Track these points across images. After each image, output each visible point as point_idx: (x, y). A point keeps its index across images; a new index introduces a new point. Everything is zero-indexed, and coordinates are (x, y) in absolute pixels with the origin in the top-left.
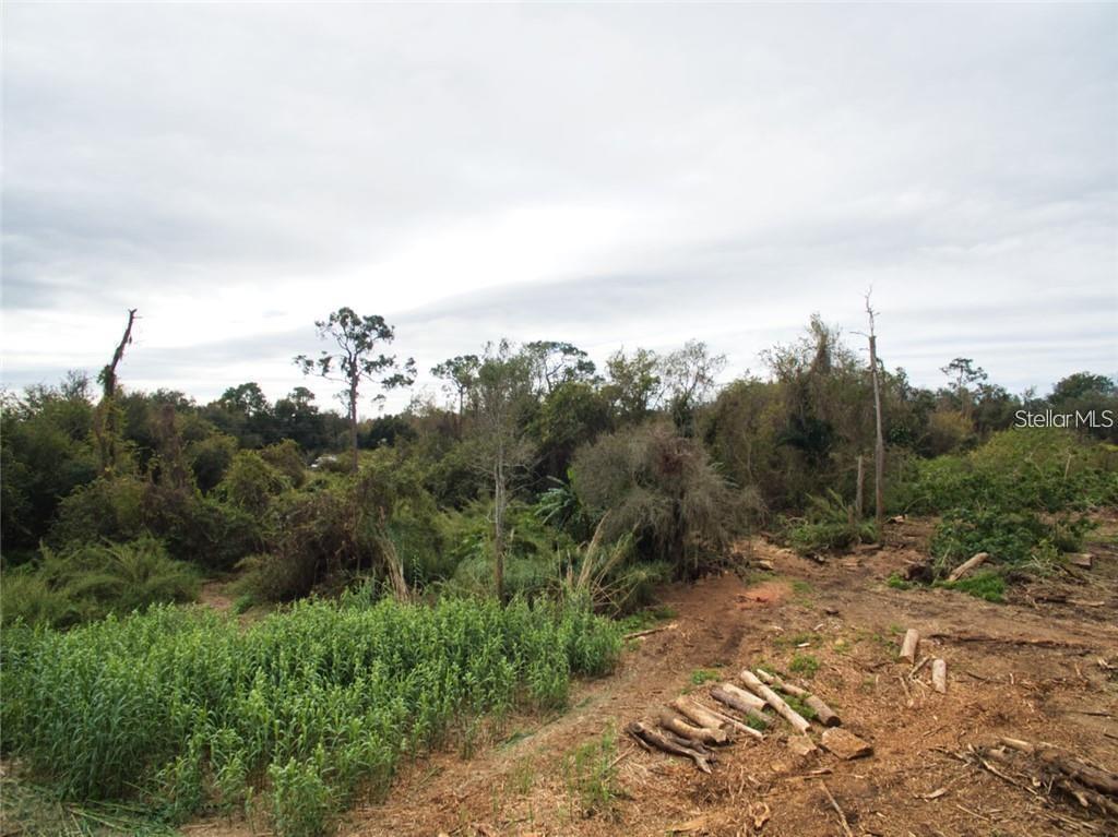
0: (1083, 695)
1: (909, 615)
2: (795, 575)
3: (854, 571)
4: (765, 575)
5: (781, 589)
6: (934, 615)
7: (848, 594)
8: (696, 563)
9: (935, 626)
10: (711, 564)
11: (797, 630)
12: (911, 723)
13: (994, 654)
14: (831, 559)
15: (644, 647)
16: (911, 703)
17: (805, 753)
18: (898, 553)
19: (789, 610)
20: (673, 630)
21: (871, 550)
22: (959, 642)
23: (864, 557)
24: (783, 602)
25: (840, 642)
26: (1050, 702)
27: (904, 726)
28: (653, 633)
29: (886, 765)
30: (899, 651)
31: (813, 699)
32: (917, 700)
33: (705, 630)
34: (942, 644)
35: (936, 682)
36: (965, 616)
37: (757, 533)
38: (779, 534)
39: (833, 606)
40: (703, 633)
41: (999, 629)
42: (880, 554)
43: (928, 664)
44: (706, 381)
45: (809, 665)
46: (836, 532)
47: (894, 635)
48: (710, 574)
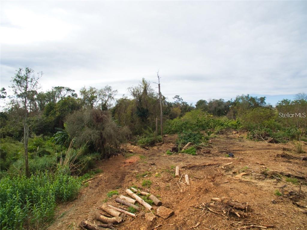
0: (222, 178)
1: (174, 162)
2: (140, 153)
3: (156, 151)
4: (131, 154)
5: (137, 158)
6: (180, 161)
7: (156, 158)
8: (109, 152)
9: (182, 164)
10: (114, 153)
11: (143, 171)
12: (183, 198)
13: (199, 170)
14: (150, 148)
15: (90, 185)
16: (181, 191)
17: (152, 220)
18: (168, 145)
19: (139, 165)
20: (101, 177)
21: (161, 144)
22: (190, 168)
23: (159, 146)
24: (138, 162)
25: (157, 173)
26: (215, 182)
27: (181, 200)
28: (94, 179)
29: (179, 217)
30: (175, 174)
31: (152, 196)
32: (183, 190)
33: (112, 175)
34: (186, 169)
35: (187, 182)
36: (189, 160)
37: (128, 142)
38: (134, 142)
39: (153, 162)
40: (112, 177)
41: (198, 163)
42: (163, 145)
43: (183, 176)
44: (112, 98)
45: (148, 183)
46: (151, 140)
47: (172, 169)
48: (114, 156)
